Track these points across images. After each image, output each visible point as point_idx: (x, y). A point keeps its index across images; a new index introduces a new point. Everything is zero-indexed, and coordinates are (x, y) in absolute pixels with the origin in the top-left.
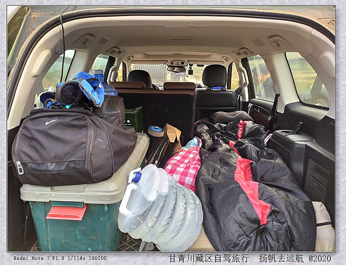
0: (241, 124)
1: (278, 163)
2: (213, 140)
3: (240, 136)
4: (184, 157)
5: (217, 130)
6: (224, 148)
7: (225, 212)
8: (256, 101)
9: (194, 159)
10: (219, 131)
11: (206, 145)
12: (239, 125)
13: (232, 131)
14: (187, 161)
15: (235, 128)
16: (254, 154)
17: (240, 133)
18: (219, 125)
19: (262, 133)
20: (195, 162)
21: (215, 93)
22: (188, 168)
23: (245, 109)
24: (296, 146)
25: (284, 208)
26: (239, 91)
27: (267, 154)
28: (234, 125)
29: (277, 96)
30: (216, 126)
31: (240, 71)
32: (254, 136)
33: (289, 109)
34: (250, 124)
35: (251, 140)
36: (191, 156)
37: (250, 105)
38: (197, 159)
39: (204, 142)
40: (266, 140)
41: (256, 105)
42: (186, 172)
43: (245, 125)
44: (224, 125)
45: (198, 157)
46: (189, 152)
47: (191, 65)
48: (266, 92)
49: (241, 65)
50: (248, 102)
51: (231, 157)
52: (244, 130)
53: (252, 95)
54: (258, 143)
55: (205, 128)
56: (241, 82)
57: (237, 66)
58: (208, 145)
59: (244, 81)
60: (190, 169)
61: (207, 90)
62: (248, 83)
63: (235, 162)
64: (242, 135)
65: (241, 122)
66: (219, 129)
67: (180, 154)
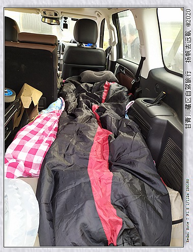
0: (106, 86)
1: (137, 141)
2: (78, 101)
3: (104, 99)
4: (40, 126)
5: (83, 91)
6: (84, 116)
7: (64, 229)
8: (122, 62)
9: (50, 128)
10: (85, 91)
11: (69, 108)
12: (104, 87)
13: (98, 92)
14: (42, 131)
15: (100, 89)
16: (114, 124)
17: (104, 94)
18: (86, 85)
19: (124, 99)
20: (51, 132)
21: (86, 50)
22: (39, 142)
23: (112, 70)
24: (157, 121)
25: (139, 215)
26: (109, 50)
27: (127, 125)
28: (100, 85)
29: (143, 59)
30: (83, 86)
31: (110, 28)
32: (116, 100)
33: (153, 75)
34: (114, 86)
35: (114, 106)
36: (49, 124)
37: (117, 65)
38: (54, 127)
39: (67, 104)
40: (128, 107)
41: (123, 66)
42: (36, 148)
43: (109, 87)
44: (90, 85)
45: (56, 125)
46: (47, 119)
47: (66, 18)
48: (132, 53)
49: (111, 22)
50: (116, 62)
51: (90, 129)
52: (108, 92)
53: (120, 55)
54: (120, 109)
55: (72, 88)
56: (110, 40)
57: (108, 22)
58: (71, 108)
59: (114, 40)
60: (42, 145)
61: (78, 46)
62: (117, 42)
63: (93, 135)
64: (106, 97)
65: (107, 83)
66: (85, 89)
67: (35, 122)
